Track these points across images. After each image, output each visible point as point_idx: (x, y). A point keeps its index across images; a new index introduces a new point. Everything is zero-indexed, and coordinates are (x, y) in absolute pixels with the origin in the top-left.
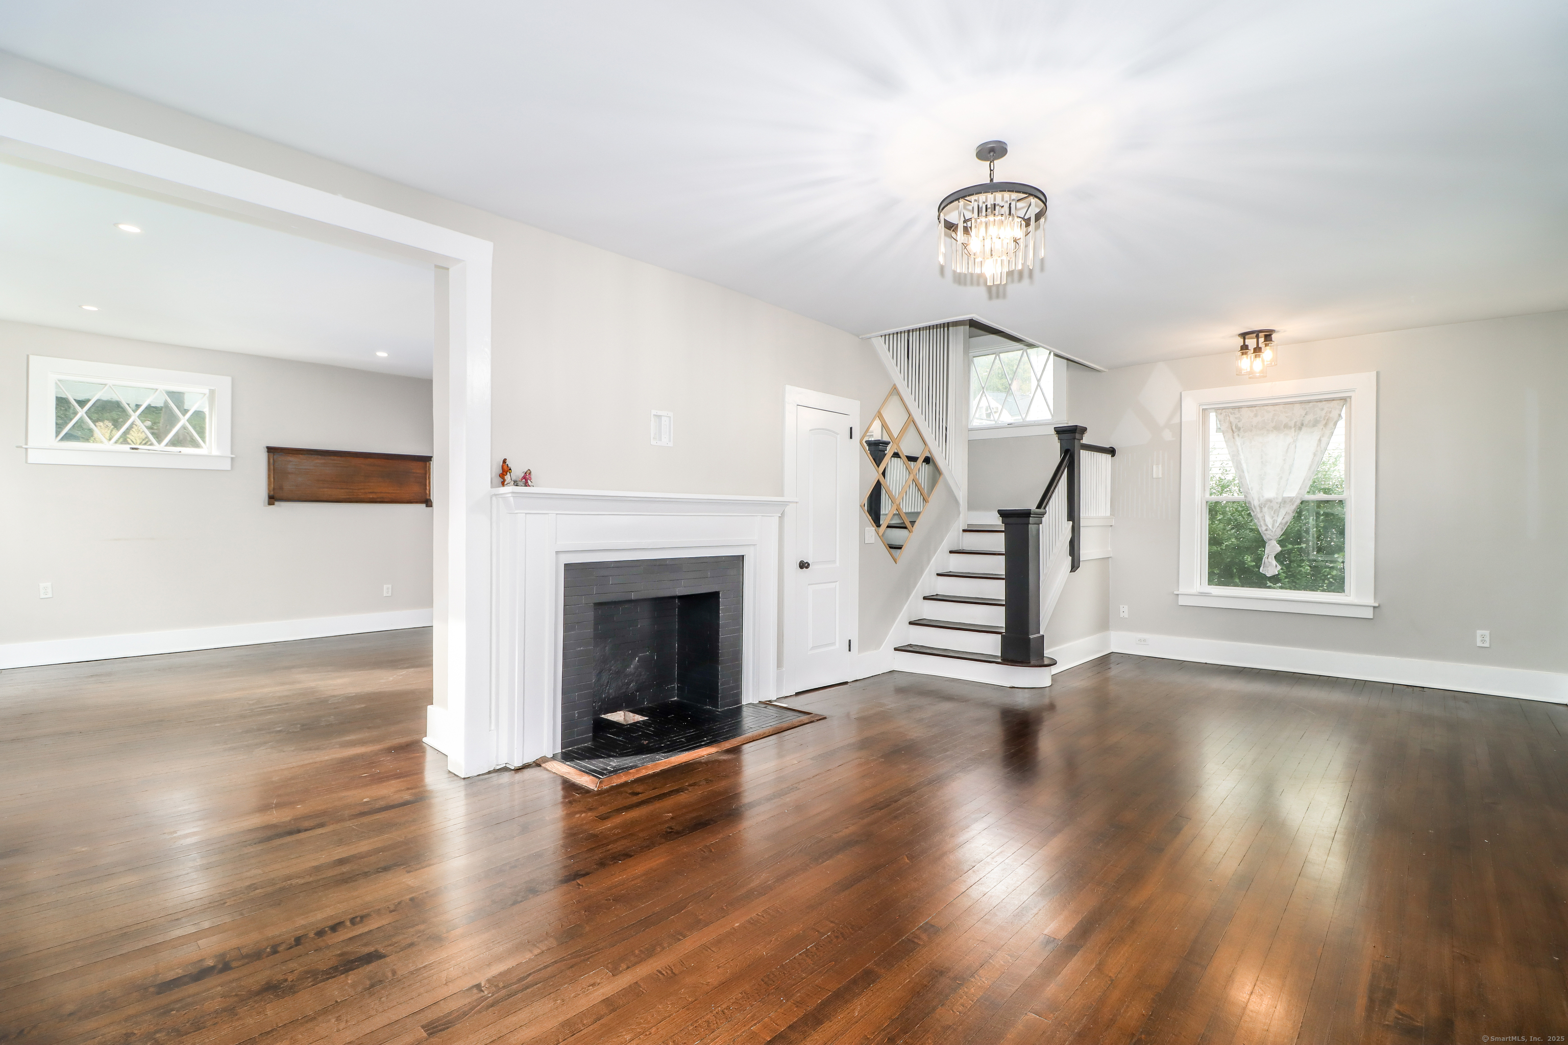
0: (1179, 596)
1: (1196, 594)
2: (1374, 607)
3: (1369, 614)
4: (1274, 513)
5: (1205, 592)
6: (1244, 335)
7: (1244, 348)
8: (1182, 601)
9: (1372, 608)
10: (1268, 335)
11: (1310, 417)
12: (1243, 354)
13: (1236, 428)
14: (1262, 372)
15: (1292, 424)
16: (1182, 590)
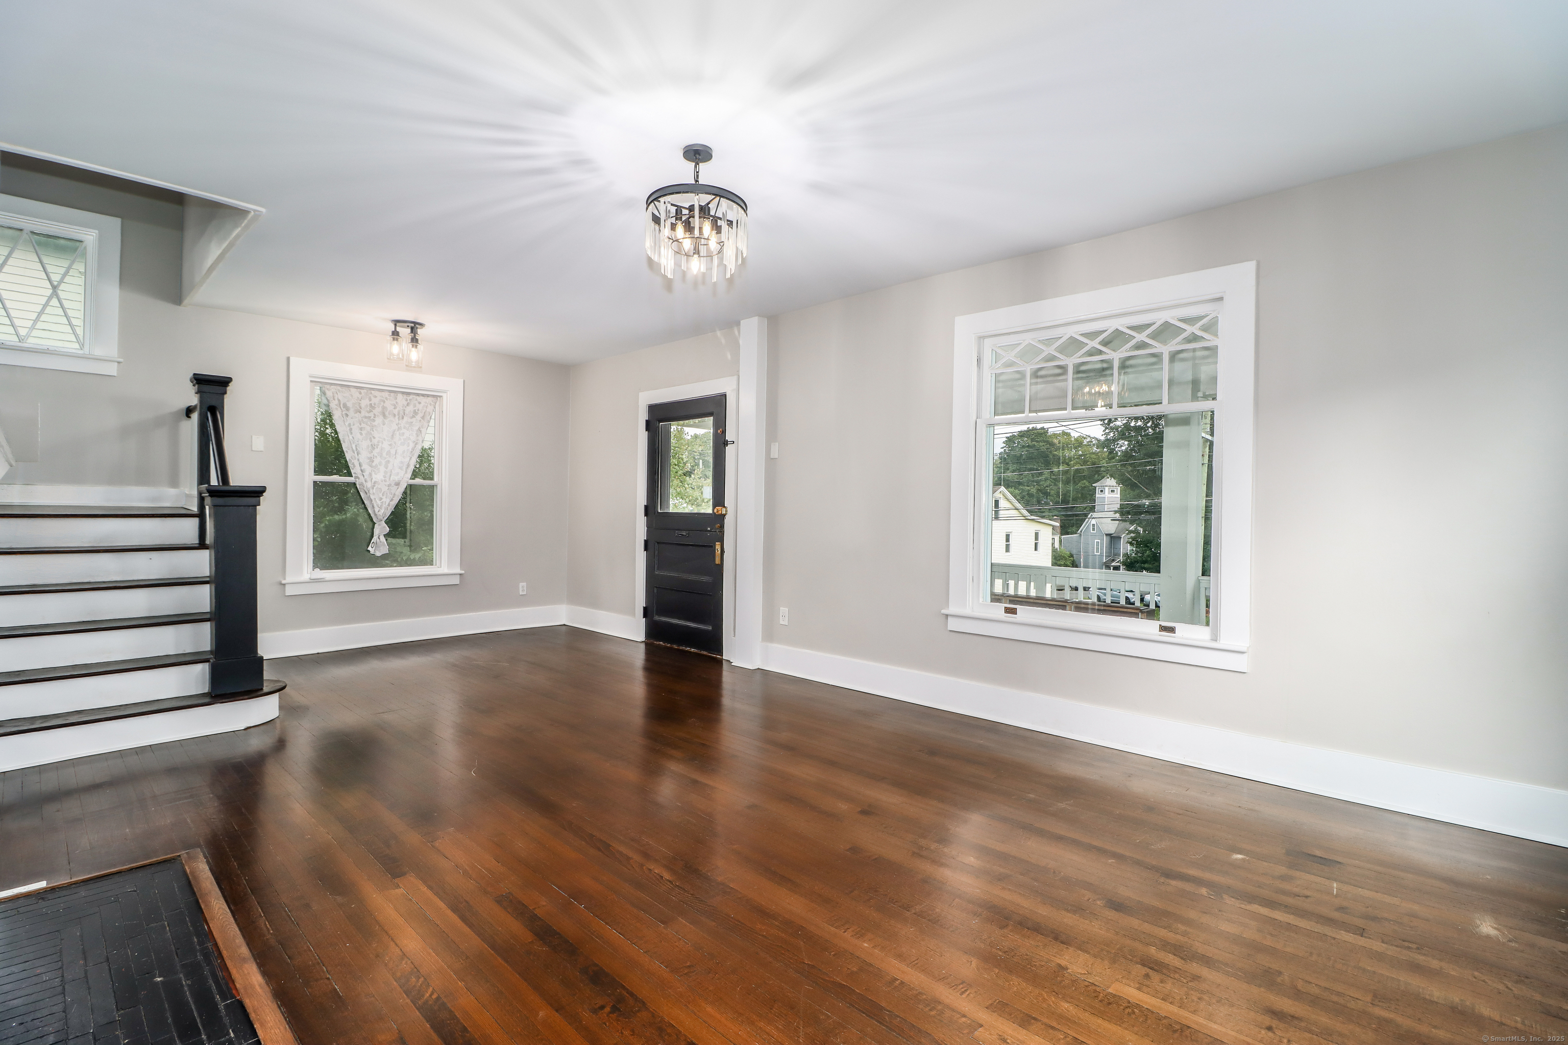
0: (287, 586)
1: (307, 581)
2: (460, 574)
3: (456, 580)
4: (383, 495)
5: (319, 577)
6: (396, 322)
7: (395, 334)
8: (289, 591)
9: (459, 576)
10: (414, 327)
11: (410, 409)
12: (394, 339)
13: (344, 408)
14: (417, 362)
15: (396, 412)
16: (288, 579)
